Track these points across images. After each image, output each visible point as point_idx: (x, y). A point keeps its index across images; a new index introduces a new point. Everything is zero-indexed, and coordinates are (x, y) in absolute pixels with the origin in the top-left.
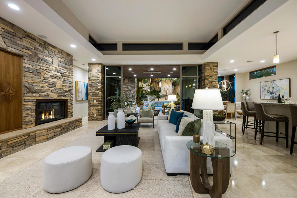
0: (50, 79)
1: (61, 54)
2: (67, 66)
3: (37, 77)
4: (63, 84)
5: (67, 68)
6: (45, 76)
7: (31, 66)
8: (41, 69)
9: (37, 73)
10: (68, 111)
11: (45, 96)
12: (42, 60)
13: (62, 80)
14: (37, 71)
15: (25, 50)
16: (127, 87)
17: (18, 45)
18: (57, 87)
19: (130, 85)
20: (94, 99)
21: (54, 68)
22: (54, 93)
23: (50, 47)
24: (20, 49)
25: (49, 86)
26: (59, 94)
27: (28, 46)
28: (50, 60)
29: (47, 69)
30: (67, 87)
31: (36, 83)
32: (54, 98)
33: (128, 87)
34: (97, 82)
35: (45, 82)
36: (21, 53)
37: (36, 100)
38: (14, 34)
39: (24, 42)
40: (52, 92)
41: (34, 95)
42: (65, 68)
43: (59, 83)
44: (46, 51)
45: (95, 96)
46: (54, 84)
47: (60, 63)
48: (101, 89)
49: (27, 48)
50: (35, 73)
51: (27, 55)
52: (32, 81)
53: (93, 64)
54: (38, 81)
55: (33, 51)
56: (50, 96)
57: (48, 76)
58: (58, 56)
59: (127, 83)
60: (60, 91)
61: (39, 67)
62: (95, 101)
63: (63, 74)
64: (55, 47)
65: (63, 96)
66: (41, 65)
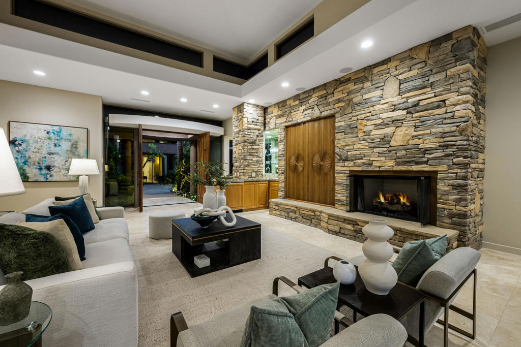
0: (374, 132)
1: (407, 62)
2: (433, 79)
3: (350, 135)
4: (416, 133)
5: (432, 85)
6: (366, 129)
7: (343, 123)
8: (357, 120)
9: (352, 129)
10: (439, 205)
11: (364, 164)
12: (359, 104)
13: (412, 123)
14: (351, 127)
15: (336, 106)
17: (329, 104)
21: (387, 105)
22: (384, 158)
23: (375, 71)
25: (372, 145)
26: (397, 160)
27: (340, 97)
28: (376, 94)
29: (370, 114)
30: (433, 138)
31: (349, 145)
35: (364, 140)
36: (332, 112)
37: (350, 171)
38: (327, 94)
39: (336, 94)
40: (380, 155)
41: (346, 164)
42: (424, 87)
43: (401, 133)
44: (367, 84)
46: (386, 139)
47: (402, 86)
49: (339, 101)
50: (347, 131)
52: (343, 144)
54: (352, 142)
55: (346, 98)
56: (375, 164)
57: (371, 128)
58: (397, 72)
60: (404, 152)
61: (355, 118)
63: (417, 105)
64: (390, 58)
65: (417, 163)
66: (357, 114)
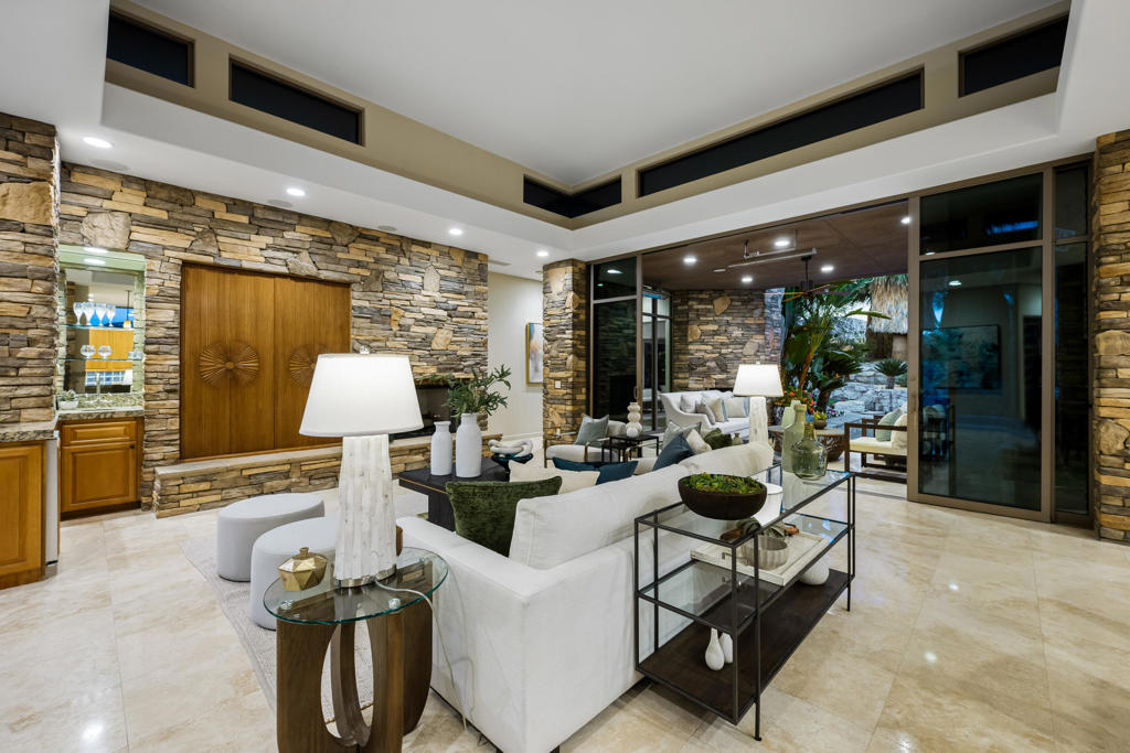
0: (414, 329)
1: (447, 259)
2: (466, 289)
3: (380, 326)
4: (454, 339)
5: (466, 294)
6: (402, 322)
7: (367, 304)
8: (391, 305)
9: (382, 317)
12: (394, 283)
13: (452, 327)
14: (383, 313)
15: (353, 270)
16: (723, 328)
17: (338, 261)
18: (434, 346)
19: (739, 320)
20: (556, 379)
21: (428, 299)
22: (425, 364)
23: (415, 248)
24: (345, 269)
25: (412, 345)
26: (439, 366)
27: (360, 259)
28: (415, 279)
29: (408, 303)
30: (466, 346)
31: (378, 341)
32: (427, 375)
33: (730, 329)
34: (564, 322)
35: (401, 336)
36: (346, 278)
38: (332, 241)
39: (352, 251)
40: (421, 360)
42: (461, 294)
43: (441, 336)
44: (404, 261)
45: (559, 370)
46: (426, 341)
47: (443, 283)
48: (574, 346)
49: (359, 264)
50: (375, 318)
51: (358, 279)
52: (368, 338)
53: (554, 267)
54: (384, 336)
55: (372, 266)
57: (411, 322)
58: (438, 265)
59: (724, 313)
60: (445, 358)
61: (388, 302)
62: (558, 384)
63: (455, 309)
64: (430, 243)
65: (456, 371)
66: (391, 296)
